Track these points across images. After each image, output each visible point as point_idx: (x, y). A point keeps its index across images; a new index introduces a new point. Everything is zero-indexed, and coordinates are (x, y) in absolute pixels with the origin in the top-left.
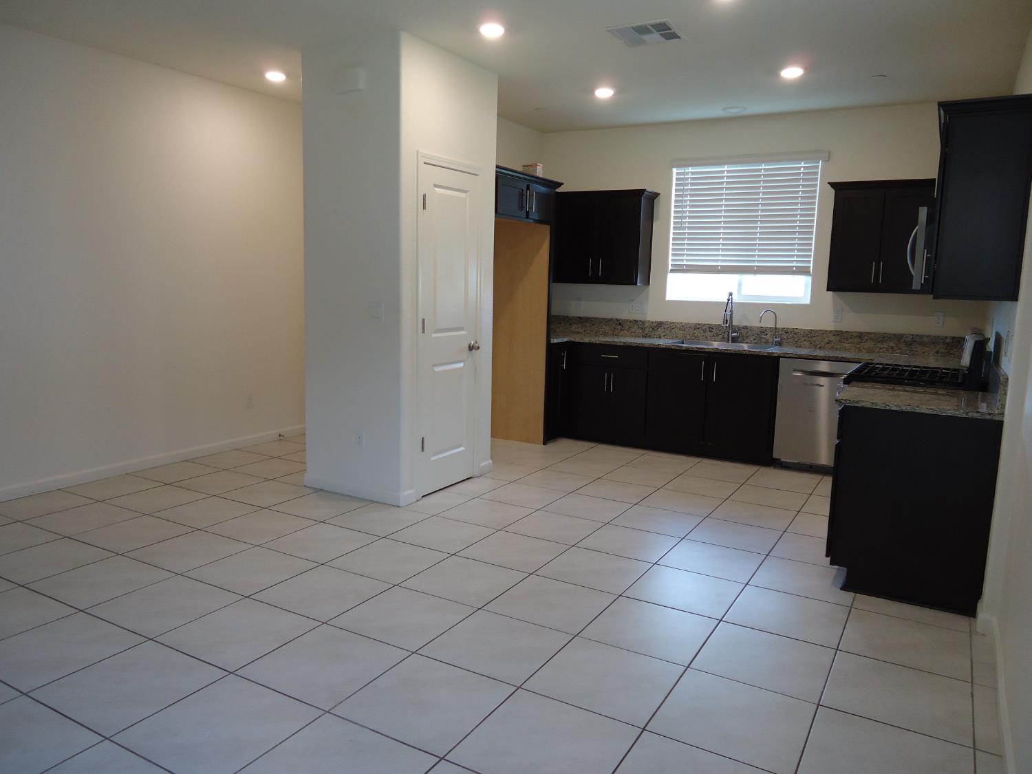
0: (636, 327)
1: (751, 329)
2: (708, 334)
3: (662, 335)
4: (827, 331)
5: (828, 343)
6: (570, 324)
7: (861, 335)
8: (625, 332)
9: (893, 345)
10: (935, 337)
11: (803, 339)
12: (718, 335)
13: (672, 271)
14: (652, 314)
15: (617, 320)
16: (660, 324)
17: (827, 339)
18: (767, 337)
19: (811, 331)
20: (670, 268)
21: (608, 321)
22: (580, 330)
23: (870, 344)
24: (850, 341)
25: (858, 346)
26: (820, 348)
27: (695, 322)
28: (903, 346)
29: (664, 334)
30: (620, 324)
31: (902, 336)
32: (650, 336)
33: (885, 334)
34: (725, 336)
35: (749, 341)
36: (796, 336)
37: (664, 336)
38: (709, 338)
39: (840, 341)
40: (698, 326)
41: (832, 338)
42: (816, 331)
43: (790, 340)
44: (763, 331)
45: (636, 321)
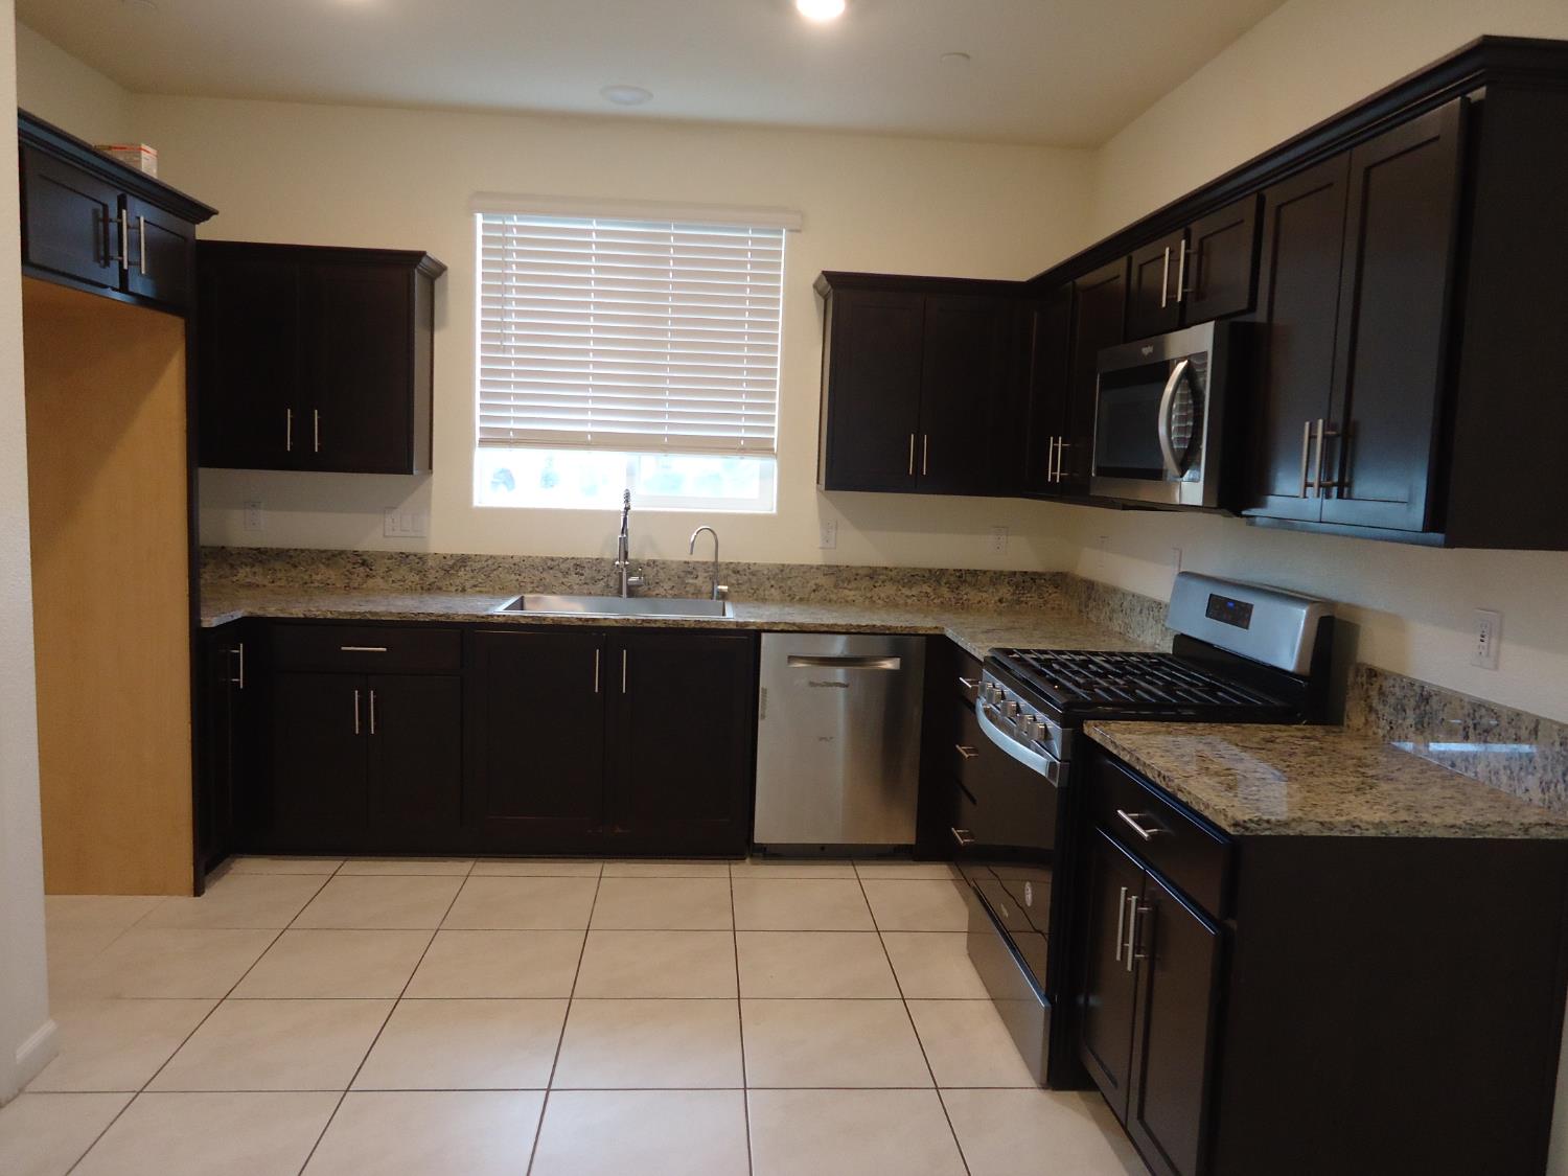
0: (404, 570)
1: (664, 565)
2: (573, 579)
3: (468, 585)
4: (811, 567)
5: (814, 591)
6: (232, 566)
7: (873, 574)
8: (379, 581)
9: (929, 590)
10: (995, 573)
11: (768, 585)
12: (595, 581)
13: (483, 442)
14: (442, 538)
15: (356, 553)
16: (463, 561)
17: (812, 585)
18: (698, 582)
19: (783, 568)
20: (478, 436)
21: (331, 557)
22: (259, 579)
23: (889, 590)
24: (853, 585)
25: (869, 595)
26: (801, 600)
27: (544, 555)
28: (945, 591)
29: (473, 582)
30: (364, 563)
31: (943, 571)
32: (440, 589)
33: (915, 569)
34: (611, 584)
35: (661, 591)
36: (754, 579)
37: (475, 586)
38: (575, 587)
39: (836, 586)
40: (549, 563)
41: (822, 580)
42: (791, 568)
43: (744, 588)
44: (689, 569)
45: (404, 557)
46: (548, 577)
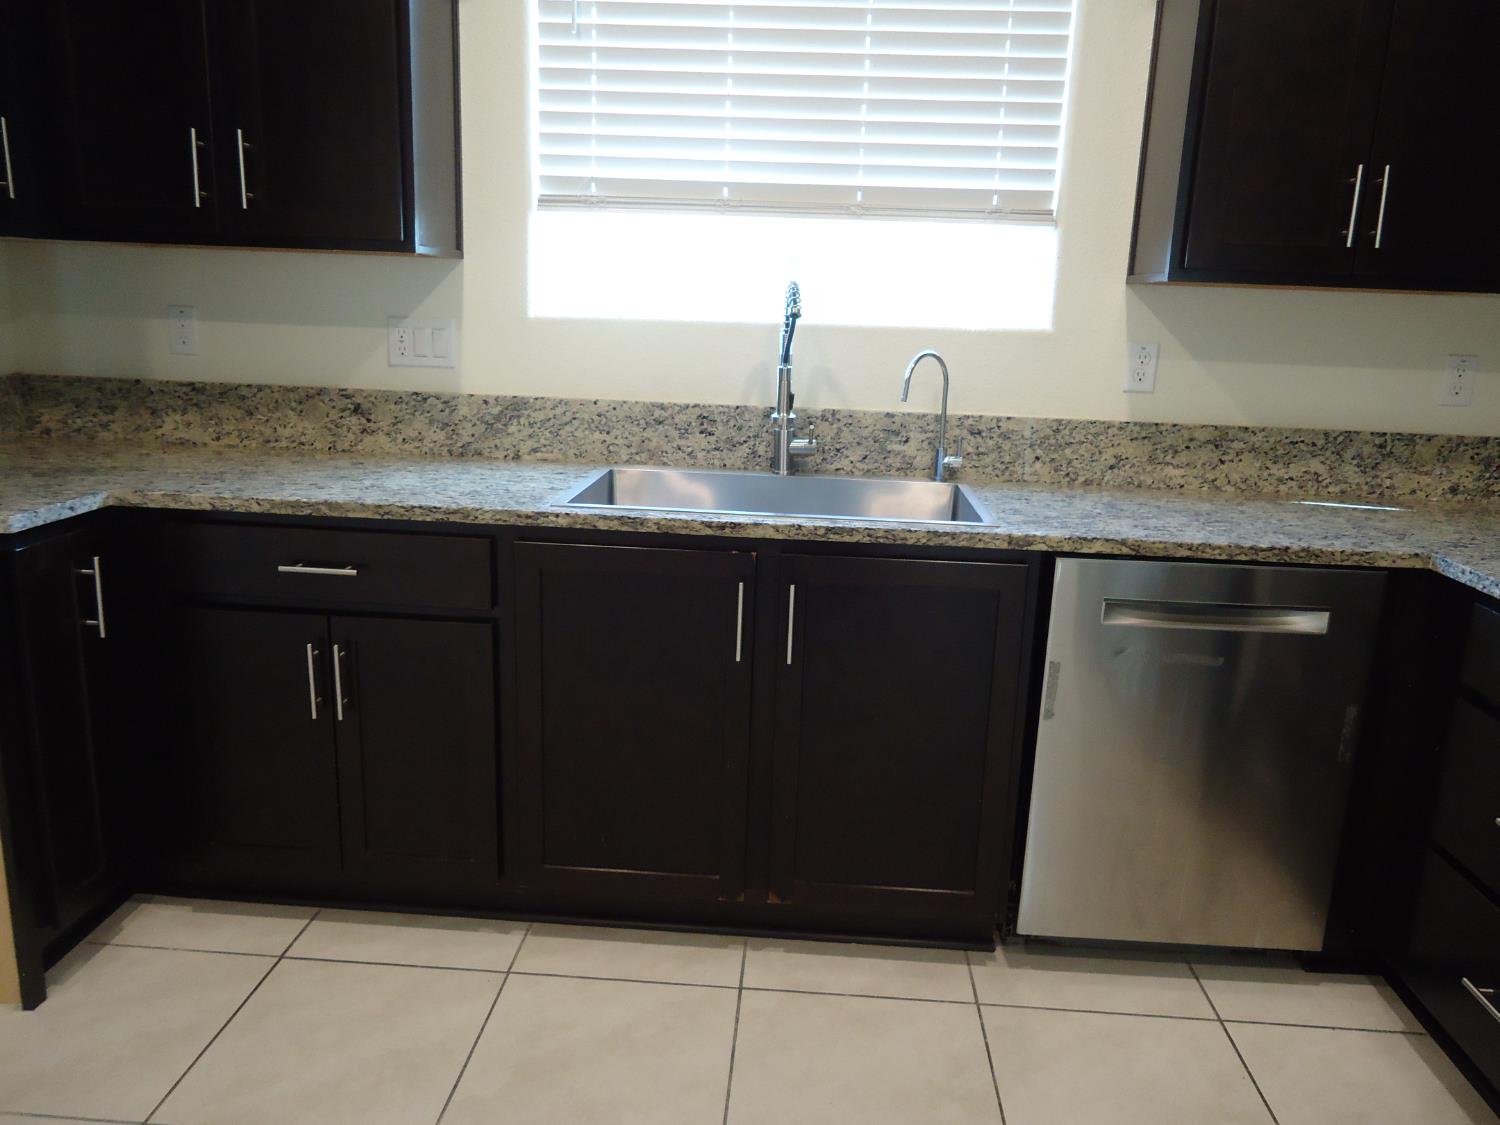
0: (419, 423)
1: (851, 420)
2: (697, 441)
3: (524, 448)
4: (1109, 426)
5: (1112, 467)
6: (153, 412)
7: (1221, 439)
8: (382, 439)
9: (1322, 469)
11: (1029, 455)
12: (733, 445)
13: (545, 201)
14: (481, 369)
15: (344, 394)
16: (515, 408)
17: (1108, 457)
18: (910, 449)
19: (1058, 426)
20: (537, 190)
21: (307, 398)
22: (196, 434)
23: (1249, 467)
24: (1183, 458)
25: (1210, 476)
26: (1087, 483)
28: (1350, 471)
29: (531, 444)
30: (357, 410)
31: (1349, 436)
32: (479, 453)
33: (1297, 431)
34: (761, 450)
35: (844, 463)
36: (1006, 445)
37: (535, 450)
38: (700, 455)
39: (1151, 460)
40: (657, 413)
41: (1128, 450)
42: (1073, 426)
43: (988, 460)
44: (894, 428)
45: (420, 398)
46: (655, 437)
